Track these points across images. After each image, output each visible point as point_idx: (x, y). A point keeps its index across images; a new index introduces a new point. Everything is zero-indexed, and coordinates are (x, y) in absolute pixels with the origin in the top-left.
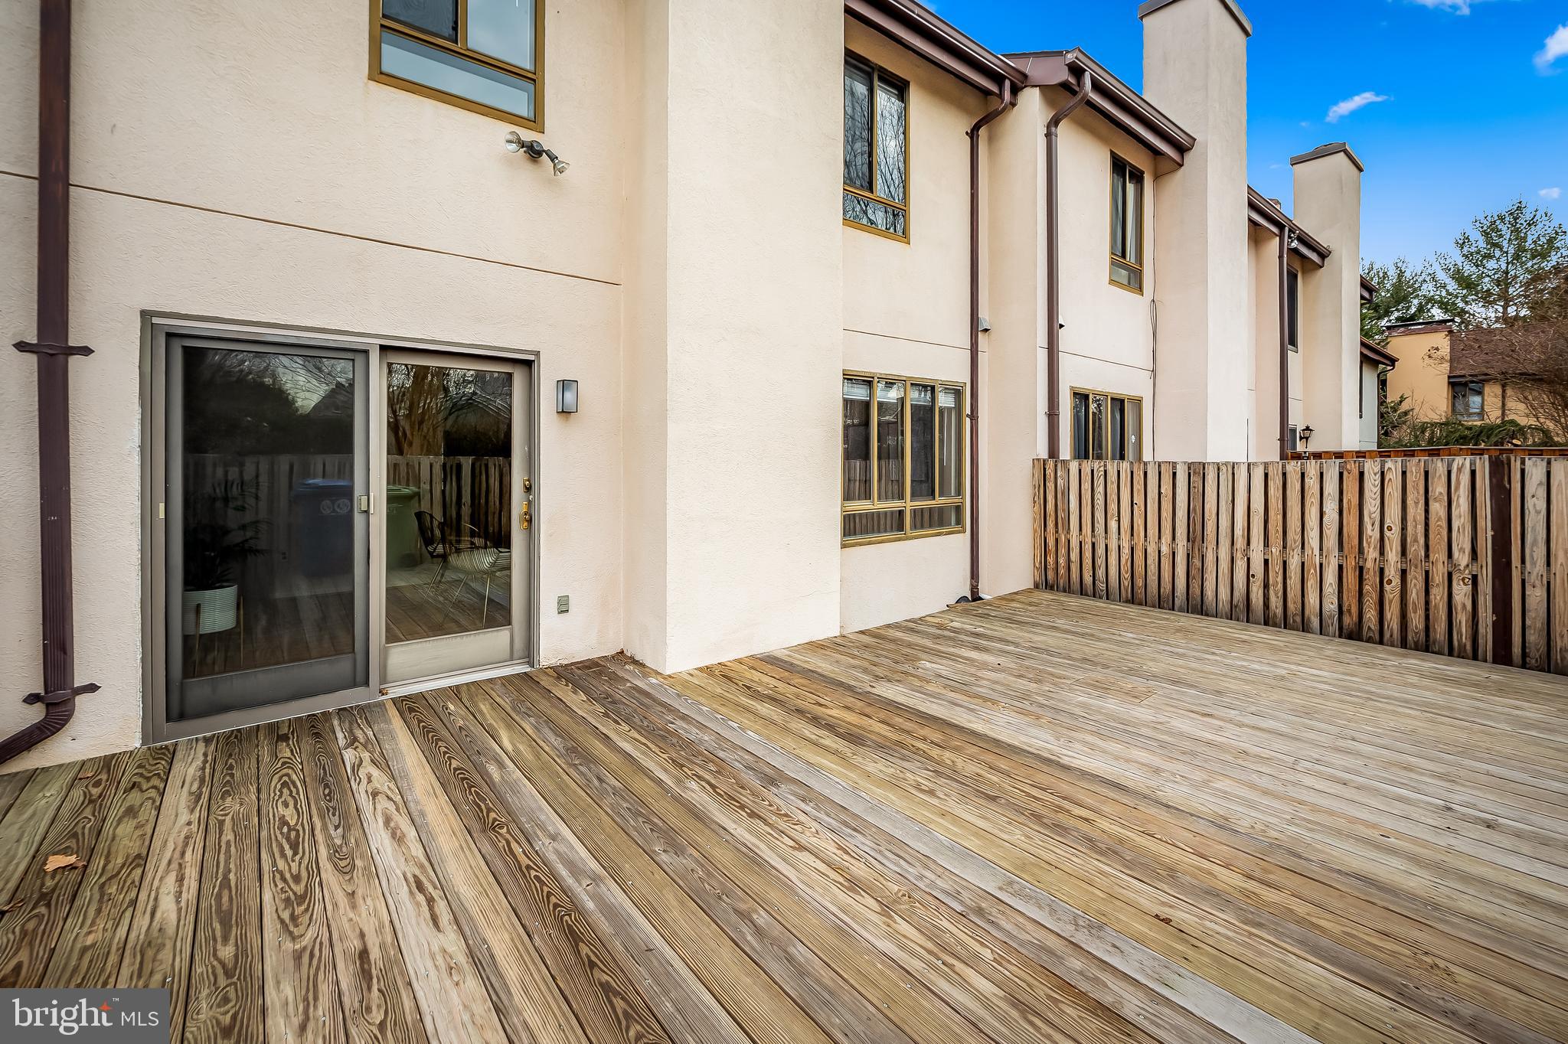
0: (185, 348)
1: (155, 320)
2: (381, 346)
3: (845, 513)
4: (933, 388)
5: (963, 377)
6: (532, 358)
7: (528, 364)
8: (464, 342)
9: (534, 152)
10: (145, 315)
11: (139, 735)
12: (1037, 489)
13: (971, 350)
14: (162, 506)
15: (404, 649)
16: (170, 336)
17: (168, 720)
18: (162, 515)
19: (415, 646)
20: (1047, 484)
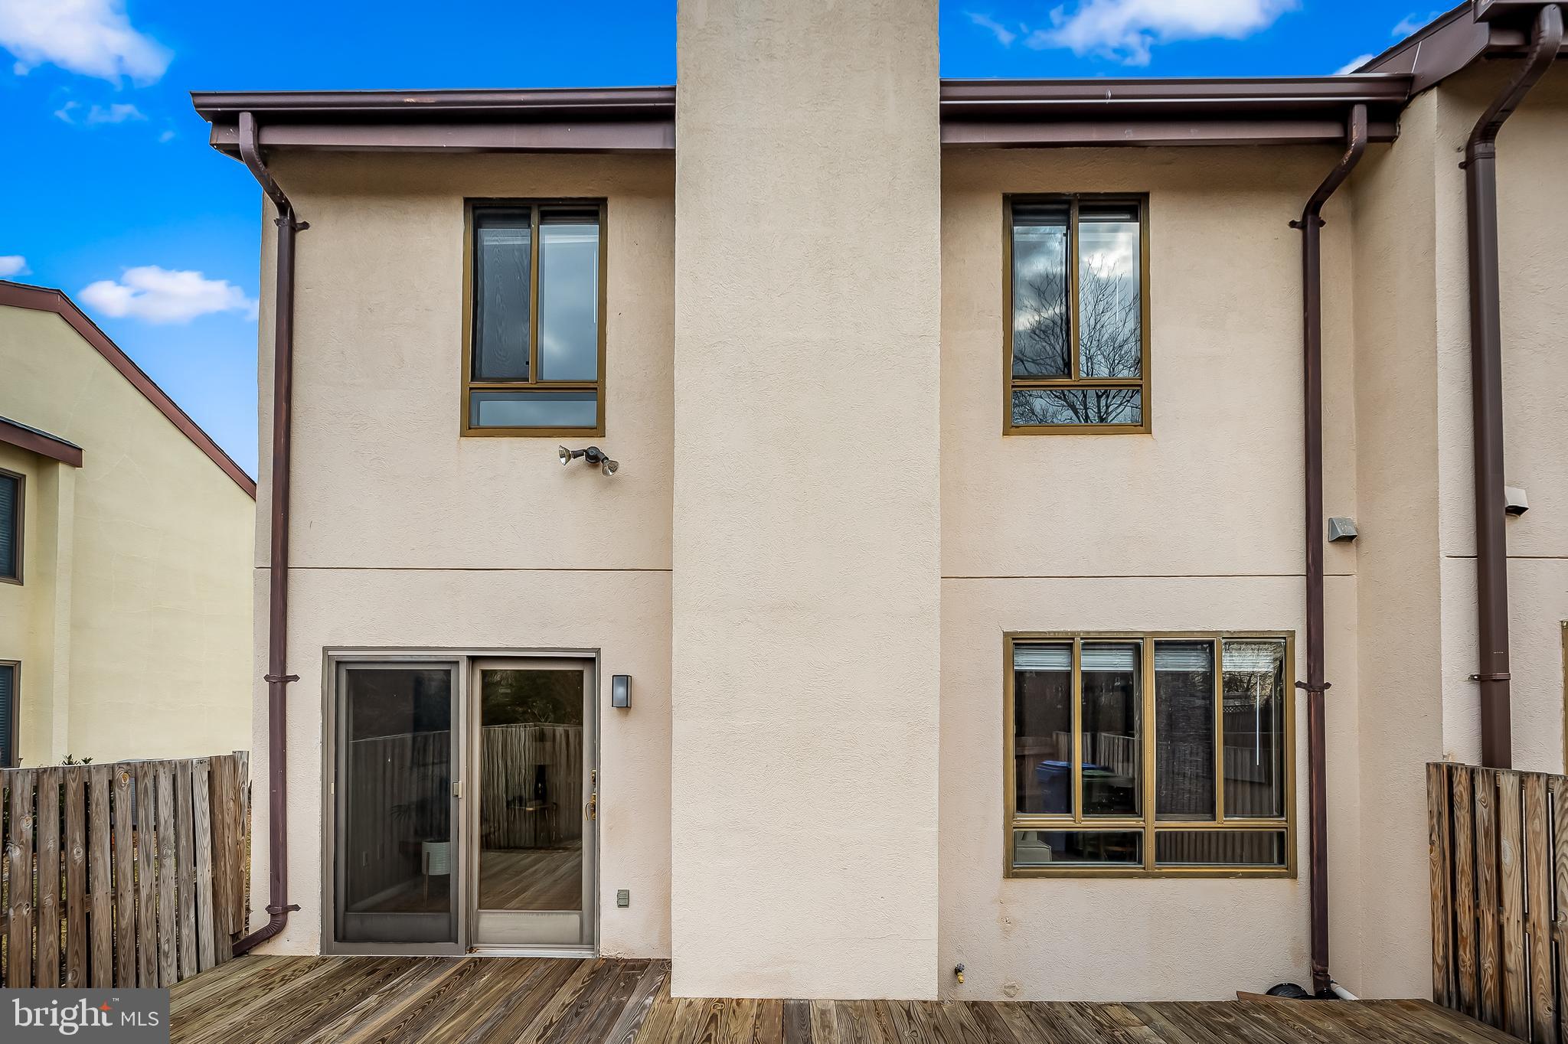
0: (348, 671)
1: (330, 653)
2: (469, 657)
3: (1015, 830)
4: (1211, 644)
5: (1291, 618)
6: (593, 655)
7: (592, 660)
8: (532, 646)
9: (595, 459)
10: (325, 649)
11: (319, 946)
12: (1435, 820)
13: (1307, 575)
14: (333, 784)
15: (492, 916)
16: (338, 663)
17: (336, 939)
18: (333, 792)
19: (500, 916)
20: (1457, 812)
